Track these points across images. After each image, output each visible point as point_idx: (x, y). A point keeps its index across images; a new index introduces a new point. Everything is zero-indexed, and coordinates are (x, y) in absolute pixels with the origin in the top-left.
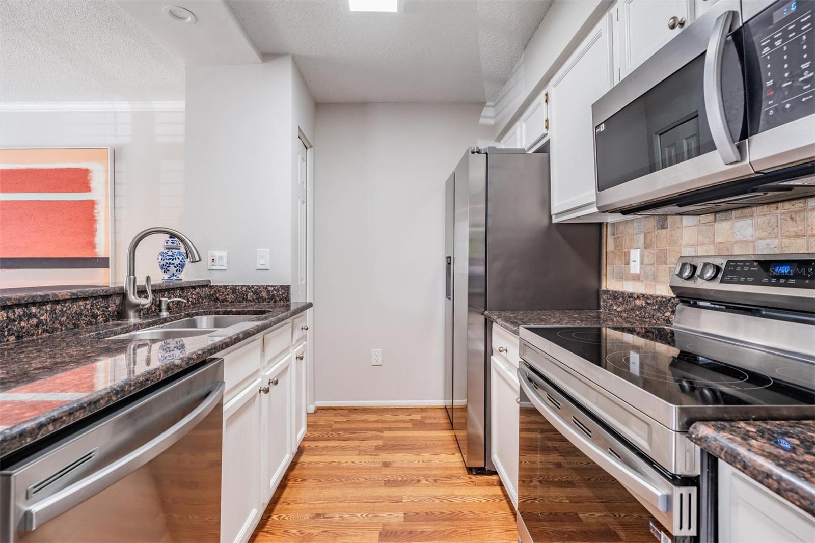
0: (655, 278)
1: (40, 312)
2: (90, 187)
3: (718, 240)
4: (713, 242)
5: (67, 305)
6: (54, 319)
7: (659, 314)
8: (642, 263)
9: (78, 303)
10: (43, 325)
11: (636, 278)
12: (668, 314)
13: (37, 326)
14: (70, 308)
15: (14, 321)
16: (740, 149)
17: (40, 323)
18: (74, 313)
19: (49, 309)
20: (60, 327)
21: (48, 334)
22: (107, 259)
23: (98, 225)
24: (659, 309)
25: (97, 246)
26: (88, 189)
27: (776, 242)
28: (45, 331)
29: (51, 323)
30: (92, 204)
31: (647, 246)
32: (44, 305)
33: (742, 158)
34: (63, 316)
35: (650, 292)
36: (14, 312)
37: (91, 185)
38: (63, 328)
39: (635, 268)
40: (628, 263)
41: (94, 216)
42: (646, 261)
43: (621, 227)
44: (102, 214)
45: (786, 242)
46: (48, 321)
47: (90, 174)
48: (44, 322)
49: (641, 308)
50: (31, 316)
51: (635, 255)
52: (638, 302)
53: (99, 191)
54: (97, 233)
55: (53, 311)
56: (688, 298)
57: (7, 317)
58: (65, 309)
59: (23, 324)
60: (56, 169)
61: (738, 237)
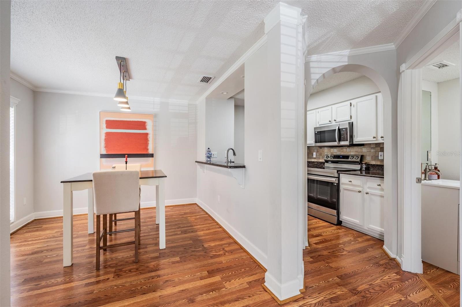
0: (319, 158)
2: (146, 128)
3: (331, 152)
4: (330, 152)
7: (320, 165)
8: (316, 155)
11: (315, 158)
12: (322, 165)
16: (339, 143)
22: (153, 154)
23: (149, 142)
24: (320, 164)
25: (149, 149)
26: (145, 129)
27: (340, 153)
30: (147, 134)
31: (317, 152)
33: (339, 144)
35: (318, 161)
37: (147, 128)
39: (314, 156)
40: (313, 155)
41: (148, 139)
42: (317, 155)
43: (311, 148)
44: (150, 138)
45: (341, 153)
47: (146, 124)
49: (316, 164)
51: (314, 154)
52: (316, 163)
53: (149, 130)
54: (149, 145)
56: (327, 161)
60: (133, 121)
61: (334, 151)
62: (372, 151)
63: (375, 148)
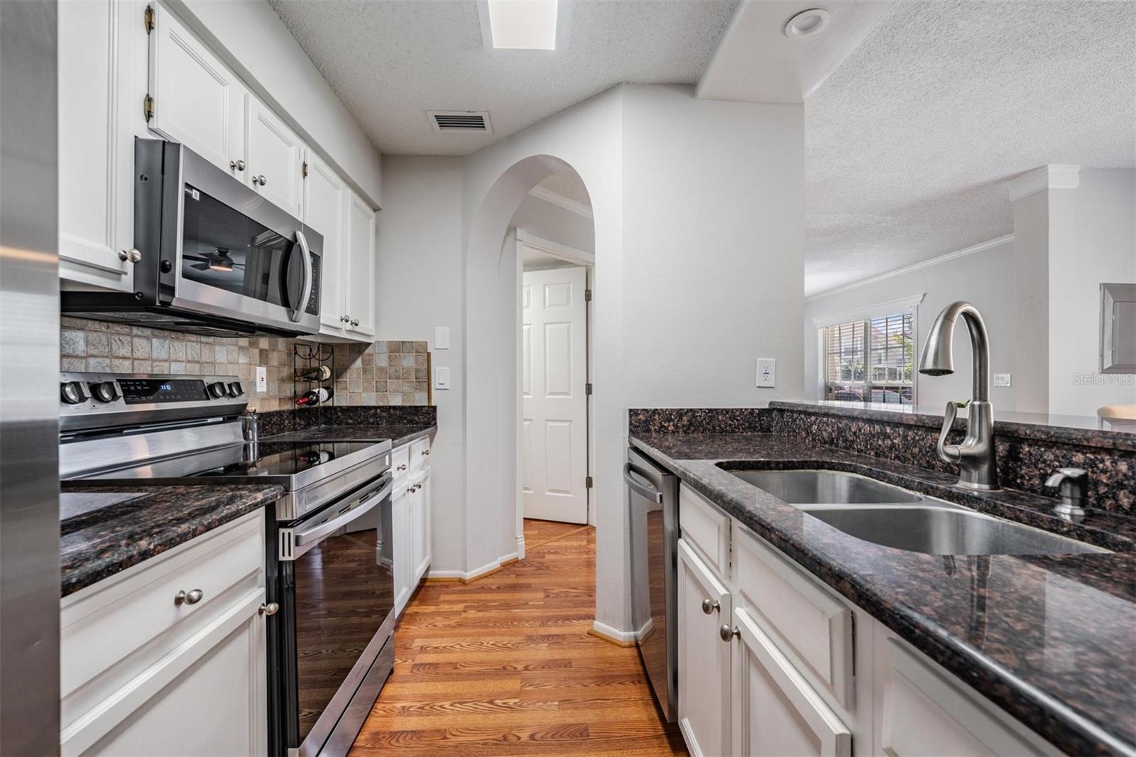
1: (893, 434)
5: (920, 433)
6: (907, 447)
9: (933, 434)
10: (896, 450)
13: (891, 448)
14: (923, 439)
15: (874, 436)
17: (892, 447)
18: (929, 447)
19: (901, 433)
20: (912, 459)
21: (900, 462)
28: (897, 457)
29: (903, 450)
32: (897, 427)
34: (915, 447)
36: (874, 427)
38: (915, 462)
46: (901, 447)
48: (897, 446)
50: (886, 436)
55: (905, 437)
57: (870, 431)
58: (917, 438)
59: (880, 442)
62: (240, 361)
63: (247, 348)
